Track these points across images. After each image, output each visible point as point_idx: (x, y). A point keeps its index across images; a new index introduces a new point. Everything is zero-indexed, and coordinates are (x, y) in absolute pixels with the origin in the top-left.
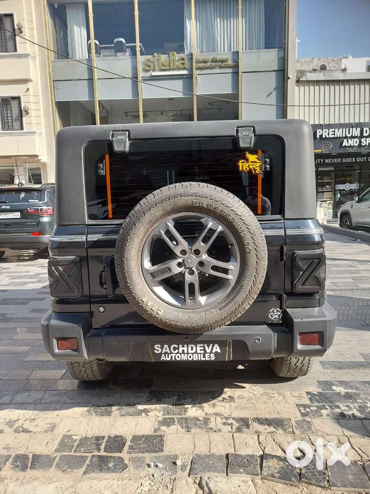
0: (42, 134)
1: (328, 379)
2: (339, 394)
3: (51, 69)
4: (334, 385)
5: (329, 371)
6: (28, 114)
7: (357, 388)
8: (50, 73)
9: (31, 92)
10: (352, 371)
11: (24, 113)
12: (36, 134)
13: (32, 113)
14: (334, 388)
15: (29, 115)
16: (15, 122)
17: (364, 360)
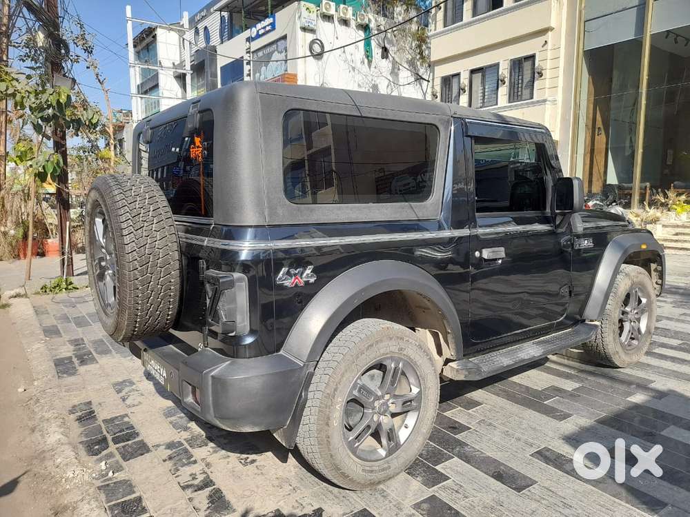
0: (556, 101)
3: (583, 5)
6: (541, 76)
8: (580, 12)
9: (549, 46)
11: (536, 75)
12: (547, 102)
13: (547, 74)
15: (543, 77)
16: (525, 89)
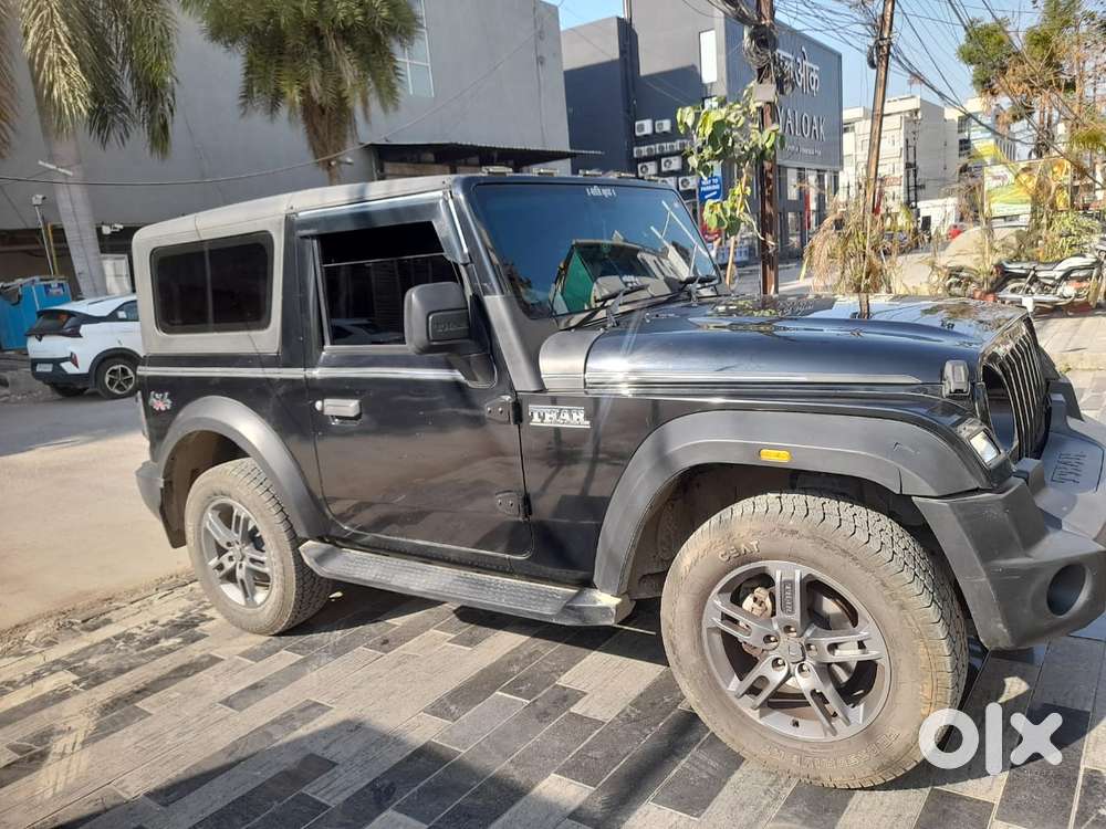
1: (194, 646)
2: (168, 637)
4: (180, 643)
5: (198, 655)
7: (143, 655)
10: (157, 675)
14: (179, 640)
17: (137, 705)
